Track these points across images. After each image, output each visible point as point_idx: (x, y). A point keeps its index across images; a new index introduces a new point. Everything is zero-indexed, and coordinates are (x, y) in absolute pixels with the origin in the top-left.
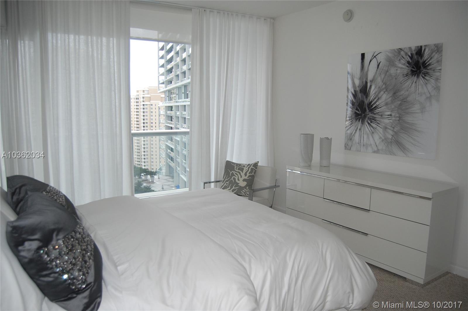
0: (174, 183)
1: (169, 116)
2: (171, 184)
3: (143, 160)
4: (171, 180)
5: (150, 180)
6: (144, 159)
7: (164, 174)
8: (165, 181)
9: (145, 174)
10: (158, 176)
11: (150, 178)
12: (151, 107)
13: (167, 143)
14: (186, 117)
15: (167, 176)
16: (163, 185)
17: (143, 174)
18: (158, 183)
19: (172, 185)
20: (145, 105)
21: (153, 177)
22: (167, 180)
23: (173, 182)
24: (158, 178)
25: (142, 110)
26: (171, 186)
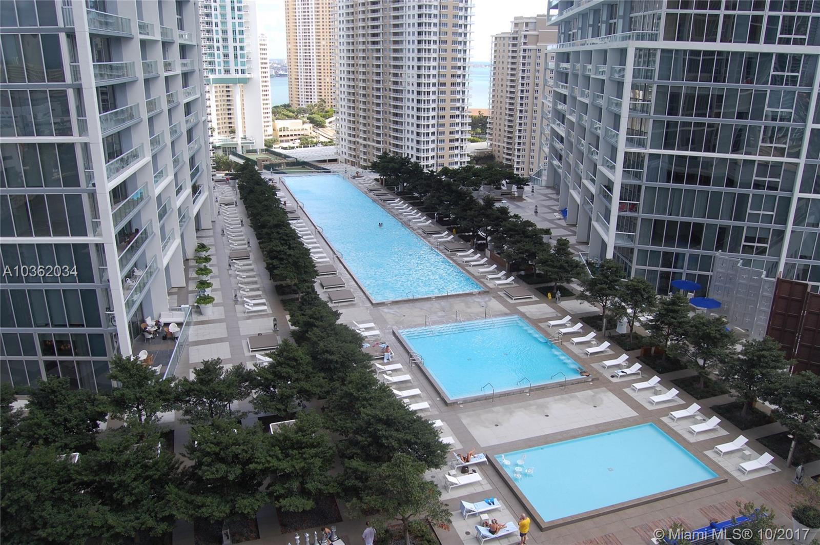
0: (559, 204)
1: (563, 73)
2: (553, 206)
3: (516, 153)
4: (554, 196)
5: (516, 194)
6: (519, 150)
7: (544, 183)
8: (544, 198)
9: (508, 181)
10: (531, 186)
11: (516, 190)
12: (538, 54)
13: (553, 126)
14: (591, 76)
15: (548, 187)
16: (536, 206)
17: (504, 182)
18: (529, 200)
19: (555, 208)
20: (527, 51)
21: (523, 188)
22: (548, 197)
23: (557, 200)
24: (531, 190)
25: (521, 61)
26: (552, 209)
